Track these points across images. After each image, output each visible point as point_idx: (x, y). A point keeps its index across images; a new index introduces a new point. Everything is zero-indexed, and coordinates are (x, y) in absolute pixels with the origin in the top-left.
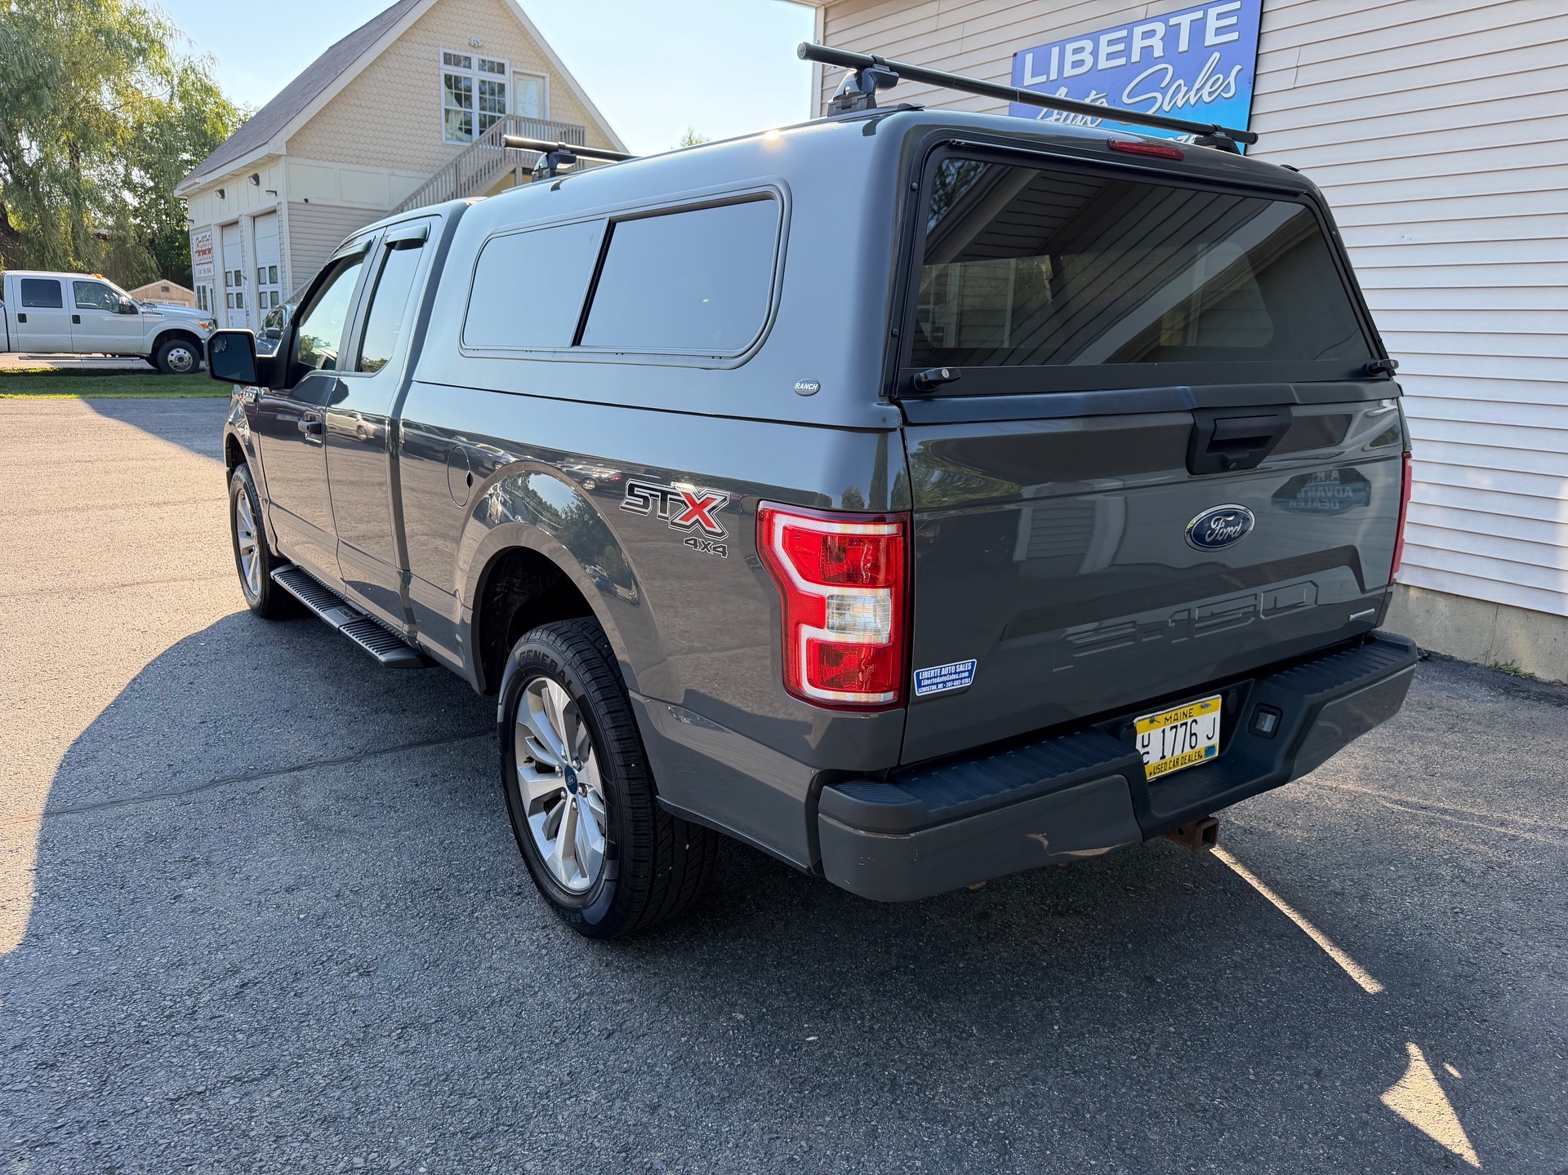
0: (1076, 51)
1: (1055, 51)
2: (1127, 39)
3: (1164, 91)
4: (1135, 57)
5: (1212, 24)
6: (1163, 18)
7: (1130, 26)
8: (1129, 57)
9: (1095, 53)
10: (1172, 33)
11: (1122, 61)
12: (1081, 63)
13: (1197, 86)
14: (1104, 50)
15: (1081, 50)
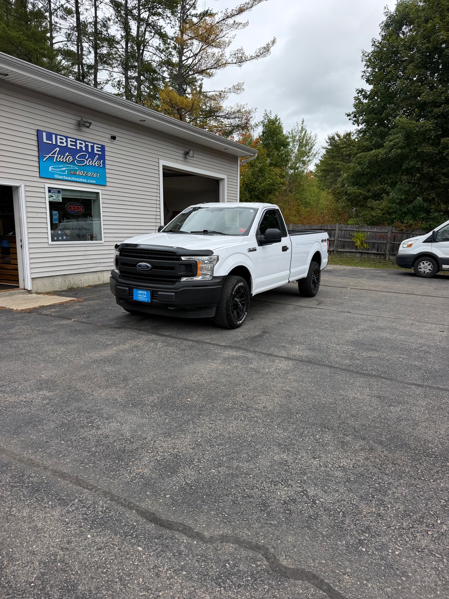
0: (60, 139)
1: (54, 136)
2: (76, 142)
3: (87, 160)
4: (78, 148)
5: (96, 149)
6: (85, 142)
7: (76, 139)
8: (77, 147)
9: (67, 141)
10: (87, 146)
11: (75, 148)
12: (63, 143)
13: (94, 162)
14: (69, 143)
15: (62, 139)
